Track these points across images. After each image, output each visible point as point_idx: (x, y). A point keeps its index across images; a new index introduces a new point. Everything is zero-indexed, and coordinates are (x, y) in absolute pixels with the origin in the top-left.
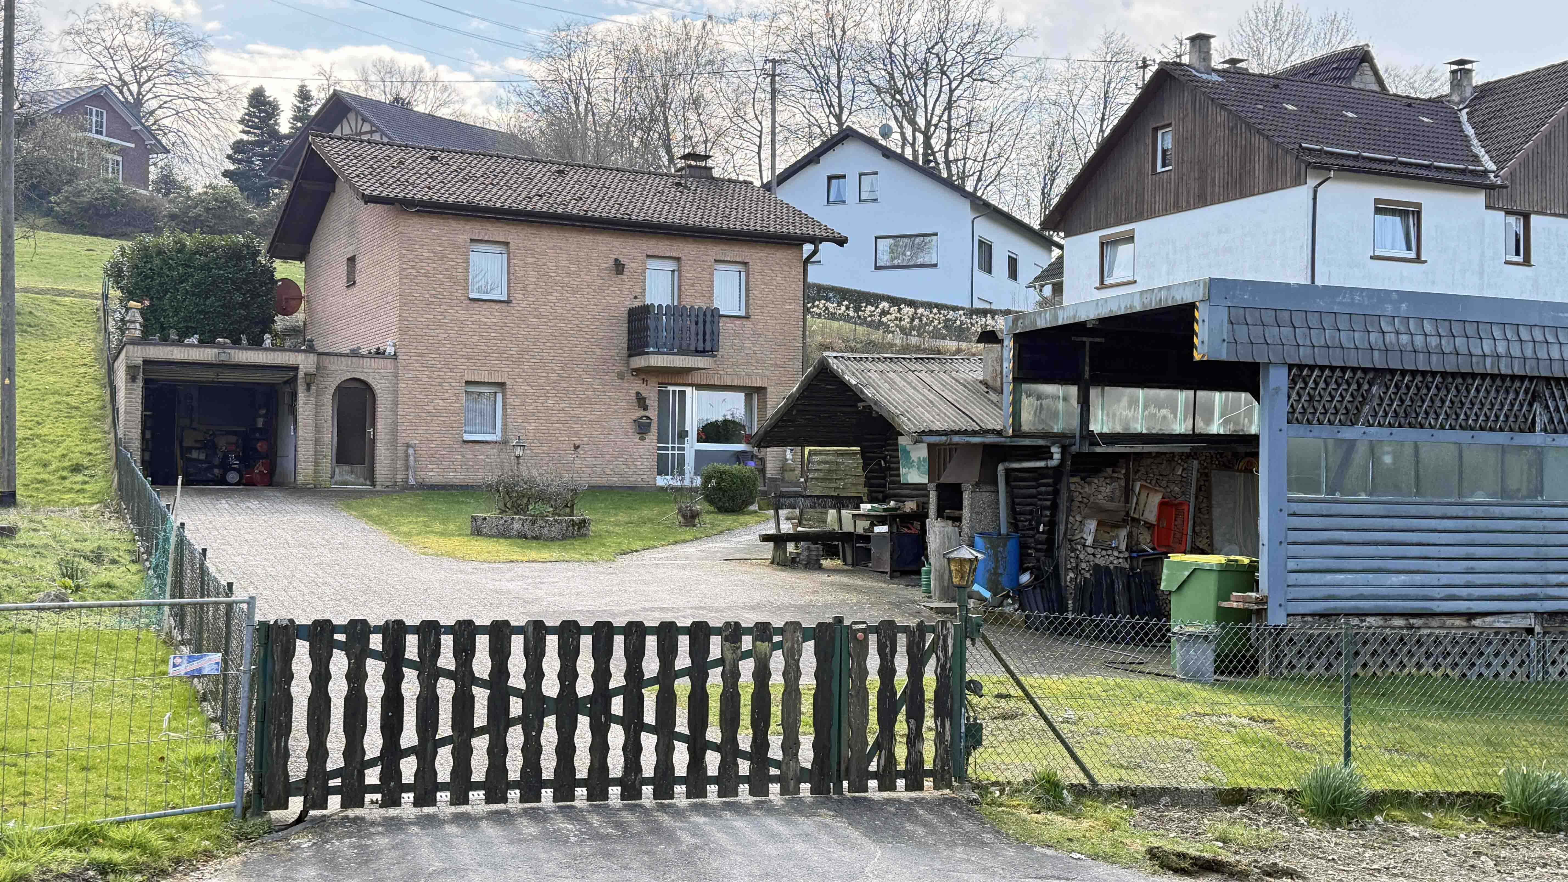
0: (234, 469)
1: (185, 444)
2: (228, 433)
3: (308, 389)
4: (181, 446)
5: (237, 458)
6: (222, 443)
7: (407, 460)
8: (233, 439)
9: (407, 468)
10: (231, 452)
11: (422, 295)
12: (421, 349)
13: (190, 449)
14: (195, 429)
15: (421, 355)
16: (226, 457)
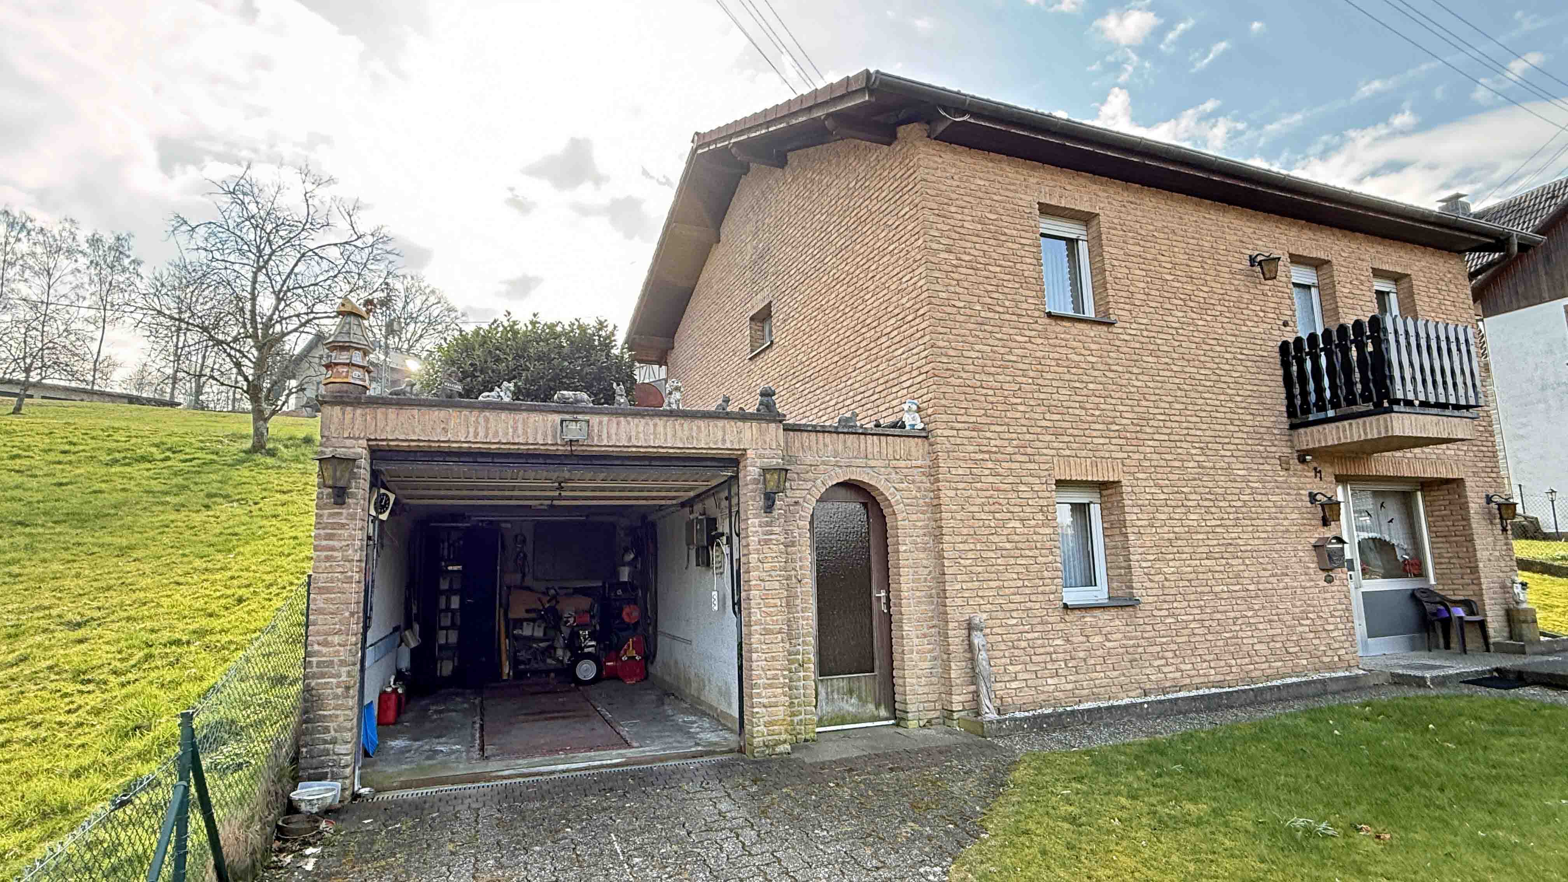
0: (589, 656)
1: (511, 616)
2: (578, 591)
3: (769, 507)
4: (507, 621)
5: (592, 636)
6: (569, 610)
7: (973, 660)
8: (585, 603)
9: (974, 676)
10: (584, 627)
11: (969, 305)
12: (976, 415)
13: (518, 623)
14: (528, 589)
15: (976, 428)
16: (574, 635)
